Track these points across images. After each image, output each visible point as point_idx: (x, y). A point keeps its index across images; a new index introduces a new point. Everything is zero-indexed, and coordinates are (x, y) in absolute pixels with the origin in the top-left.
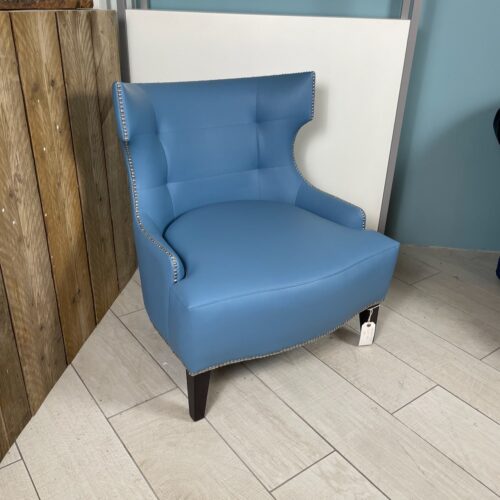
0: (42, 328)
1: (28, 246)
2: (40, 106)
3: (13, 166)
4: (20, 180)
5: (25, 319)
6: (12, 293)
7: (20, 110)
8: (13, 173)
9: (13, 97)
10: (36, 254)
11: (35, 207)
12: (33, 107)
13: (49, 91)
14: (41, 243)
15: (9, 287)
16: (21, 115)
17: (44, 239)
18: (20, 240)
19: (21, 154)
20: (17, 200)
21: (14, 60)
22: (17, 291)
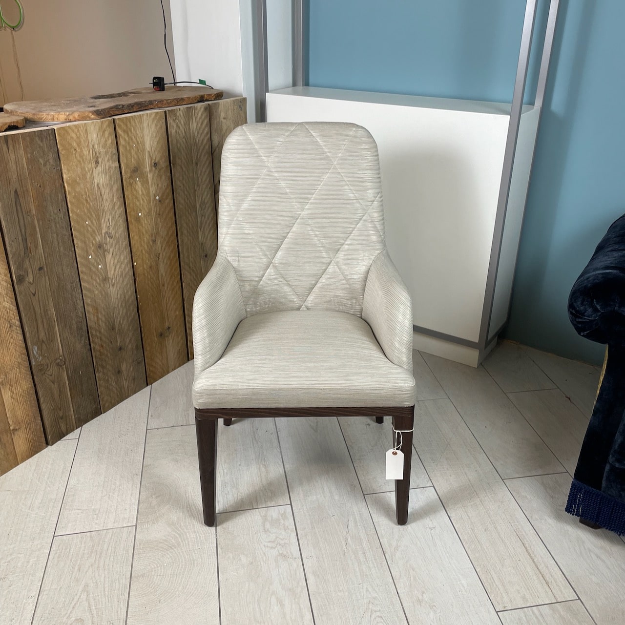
0: (121, 349)
1: (113, 285)
2: (139, 183)
3: (104, 226)
4: (110, 237)
5: (103, 338)
6: (92, 317)
7: (117, 186)
8: (104, 231)
9: (110, 177)
10: (120, 292)
11: (125, 257)
12: (131, 184)
13: (151, 171)
14: (127, 284)
15: (89, 312)
16: (117, 190)
17: (132, 282)
18: (106, 279)
19: (113, 218)
20: (105, 251)
21: (115, 151)
22: (97, 316)
